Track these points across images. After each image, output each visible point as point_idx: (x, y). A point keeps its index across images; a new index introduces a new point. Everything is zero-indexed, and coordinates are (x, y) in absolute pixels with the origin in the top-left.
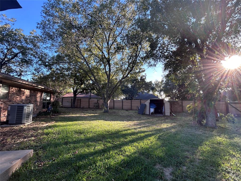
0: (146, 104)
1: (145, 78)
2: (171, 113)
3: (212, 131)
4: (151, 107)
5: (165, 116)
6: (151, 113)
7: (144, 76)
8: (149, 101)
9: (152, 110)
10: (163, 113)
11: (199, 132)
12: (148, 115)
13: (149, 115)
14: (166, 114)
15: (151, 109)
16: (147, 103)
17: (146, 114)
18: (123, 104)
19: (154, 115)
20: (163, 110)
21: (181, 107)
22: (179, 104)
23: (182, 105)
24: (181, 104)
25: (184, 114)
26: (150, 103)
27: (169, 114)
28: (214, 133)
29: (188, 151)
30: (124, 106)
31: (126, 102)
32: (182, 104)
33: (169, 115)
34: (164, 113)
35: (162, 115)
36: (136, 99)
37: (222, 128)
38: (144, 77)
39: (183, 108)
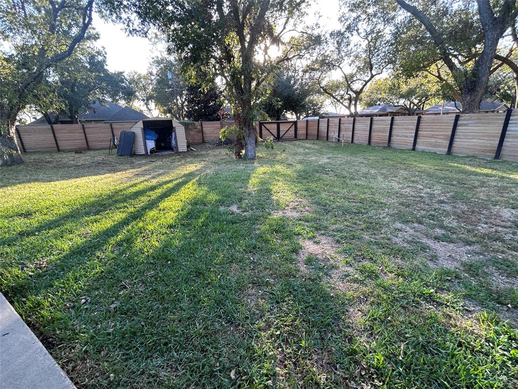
0: (134, 133)
1: (104, 61)
2: (188, 147)
3: (254, 163)
4: (147, 137)
5: (178, 153)
6: (149, 151)
7: (99, 53)
8: (140, 125)
9: (151, 144)
10: (174, 149)
11: (241, 166)
12: (143, 155)
13: (146, 155)
14: (180, 150)
15: (147, 141)
16: (138, 128)
17: (138, 154)
18: (56, 135)
19: (157, 153)
20: (173, 142)
21: (200, 134)
22: (196, 129)
23: (202, 130)
24: (199, 127)
25: (208, 145)
26: (144, 128)
27: (185, 149)
28: (256, 164)
29: (241, 187)
30: (61, 140)
31: (64, 131)
32: (202, 128)
33: (186, 151)
34: (175, 147)
35: (173, 152)
36: (87, 121)
37: (261, 157)
38: (100, 58)
39: (204, 136)
